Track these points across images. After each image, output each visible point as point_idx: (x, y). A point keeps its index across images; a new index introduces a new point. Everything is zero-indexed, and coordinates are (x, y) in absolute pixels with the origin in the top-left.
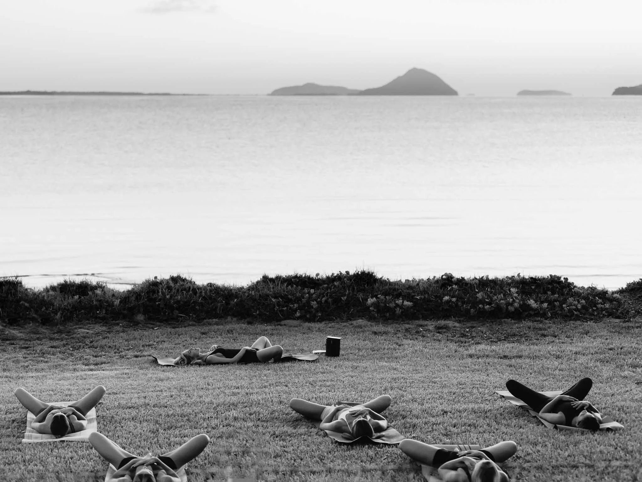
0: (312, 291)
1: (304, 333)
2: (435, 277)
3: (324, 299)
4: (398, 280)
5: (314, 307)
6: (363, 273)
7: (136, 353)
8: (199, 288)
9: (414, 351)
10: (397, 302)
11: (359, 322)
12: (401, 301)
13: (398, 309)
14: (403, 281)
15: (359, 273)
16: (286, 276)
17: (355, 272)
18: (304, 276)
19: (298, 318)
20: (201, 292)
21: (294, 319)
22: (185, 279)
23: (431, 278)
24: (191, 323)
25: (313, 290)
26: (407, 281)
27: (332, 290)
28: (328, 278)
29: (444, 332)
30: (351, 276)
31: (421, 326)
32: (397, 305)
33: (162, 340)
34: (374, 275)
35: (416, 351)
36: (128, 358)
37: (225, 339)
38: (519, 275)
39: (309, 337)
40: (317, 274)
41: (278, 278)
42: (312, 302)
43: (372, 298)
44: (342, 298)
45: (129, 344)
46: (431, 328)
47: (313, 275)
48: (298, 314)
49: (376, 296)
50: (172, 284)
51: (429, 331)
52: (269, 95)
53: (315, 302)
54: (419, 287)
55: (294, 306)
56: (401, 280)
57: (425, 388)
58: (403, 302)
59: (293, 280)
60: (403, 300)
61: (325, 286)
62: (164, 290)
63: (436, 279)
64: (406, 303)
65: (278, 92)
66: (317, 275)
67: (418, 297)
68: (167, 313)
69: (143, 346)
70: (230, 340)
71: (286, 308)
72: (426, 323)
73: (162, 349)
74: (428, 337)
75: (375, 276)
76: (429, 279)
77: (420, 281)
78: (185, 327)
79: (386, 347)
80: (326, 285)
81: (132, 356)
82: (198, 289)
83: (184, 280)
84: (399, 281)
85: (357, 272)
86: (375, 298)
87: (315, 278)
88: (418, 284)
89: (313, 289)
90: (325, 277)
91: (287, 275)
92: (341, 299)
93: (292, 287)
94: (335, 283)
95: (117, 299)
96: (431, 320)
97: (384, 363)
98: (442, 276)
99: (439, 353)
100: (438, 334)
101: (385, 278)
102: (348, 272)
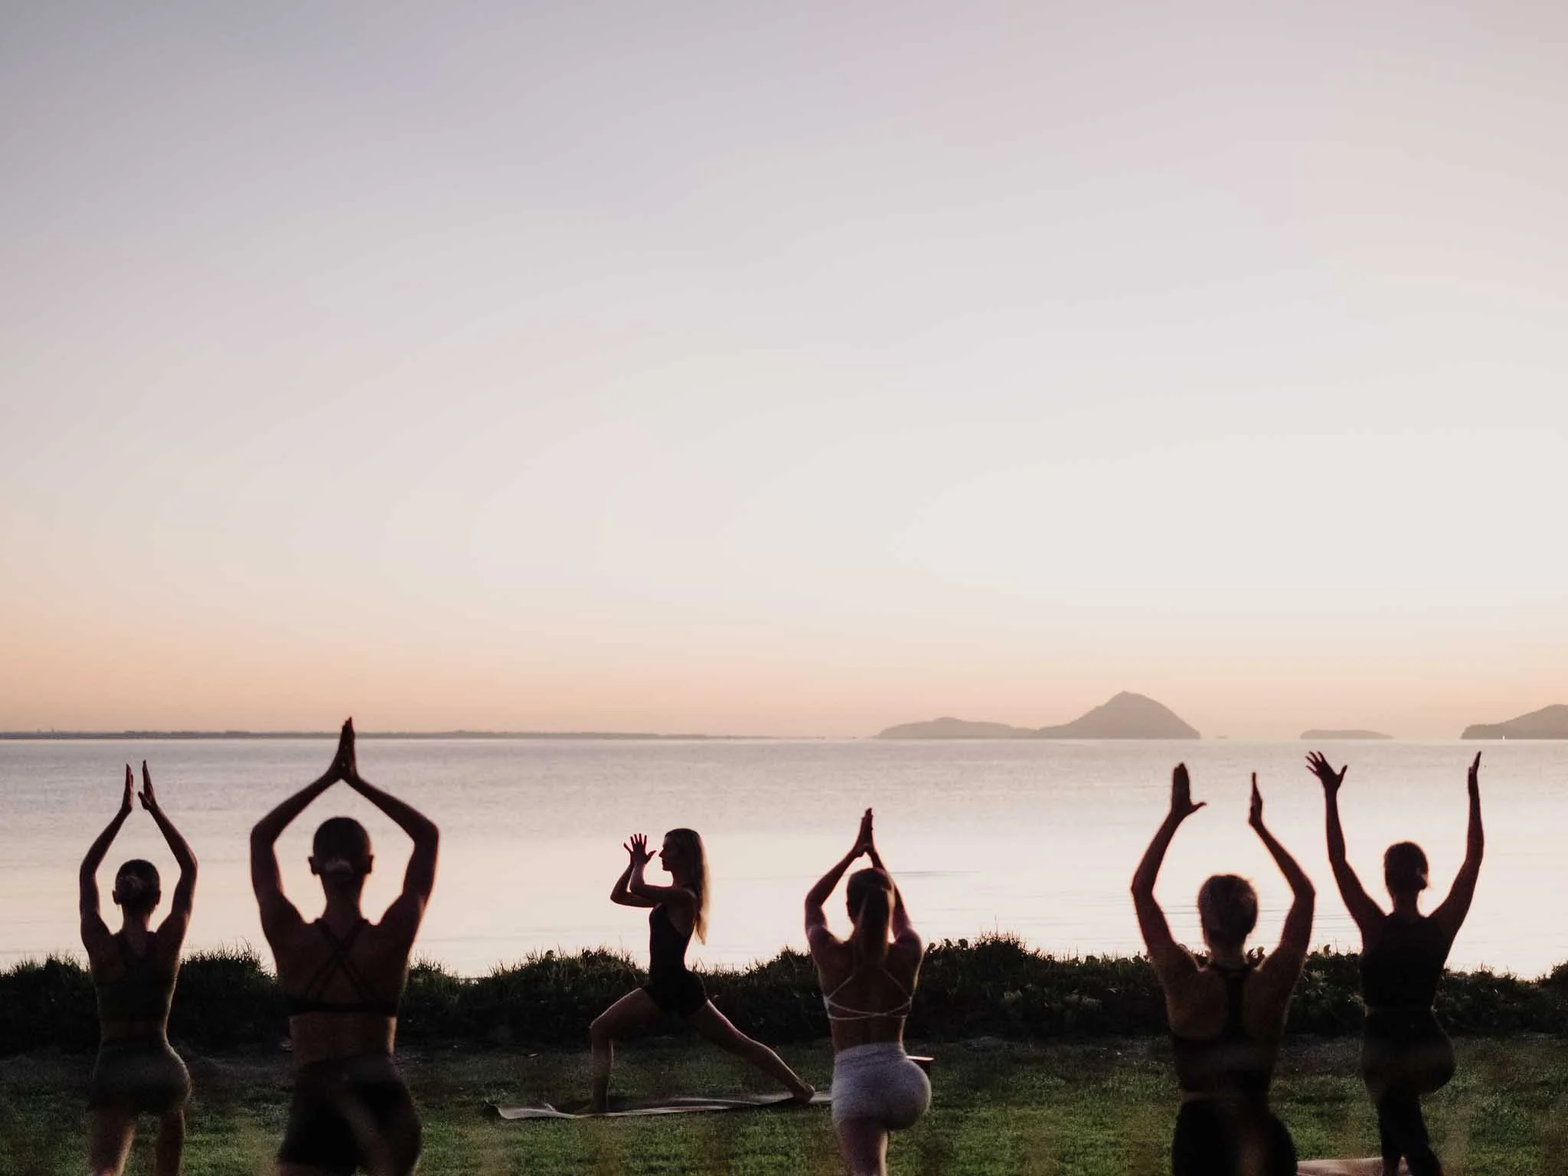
4: (1070, 959)
6: (996, 942)
10: (1067, 998)
11: (984, 1041)
12: (1076, 997)
13: (1069, 1011)
14: (1083, 960)
15: (988, 943)
17: (978, 940)
22: (615, 956)
26: (1091, 959)
27: (928, 976)
30: (972, 948)
31: (1119, 1047)
32: (1068, 1005)
34: (1018, 947)
38: (1327, 948)
43: (1012, 991)
46: (1140, 1052)
49: (1022, 988)
50: (581, 968)
51: (1135, 1056)
52: (874, 737)
54: (1116, 972)
56: (1077, 958)
57: (1120, 1156)
58: (1080, 999)
60: (1080, 994)
62: (561, 975)
64: (1087, 1000)
67: (1113, 990)
72: (1129, 1041)
74: (1133, 1066)
75: (1021, 950)
76: (1137, 958)
77: (1118, 961)
79: (1038, 1084)
82: (637, 975)
84: (1074, 960)
85: (983, 941)
86: (1019, 992)
88: (1114, 967)
94: (935, 962)
96: (1140, 1036)
97: (1029, 1112)
101: (1043, 953)
102: (963, 943)
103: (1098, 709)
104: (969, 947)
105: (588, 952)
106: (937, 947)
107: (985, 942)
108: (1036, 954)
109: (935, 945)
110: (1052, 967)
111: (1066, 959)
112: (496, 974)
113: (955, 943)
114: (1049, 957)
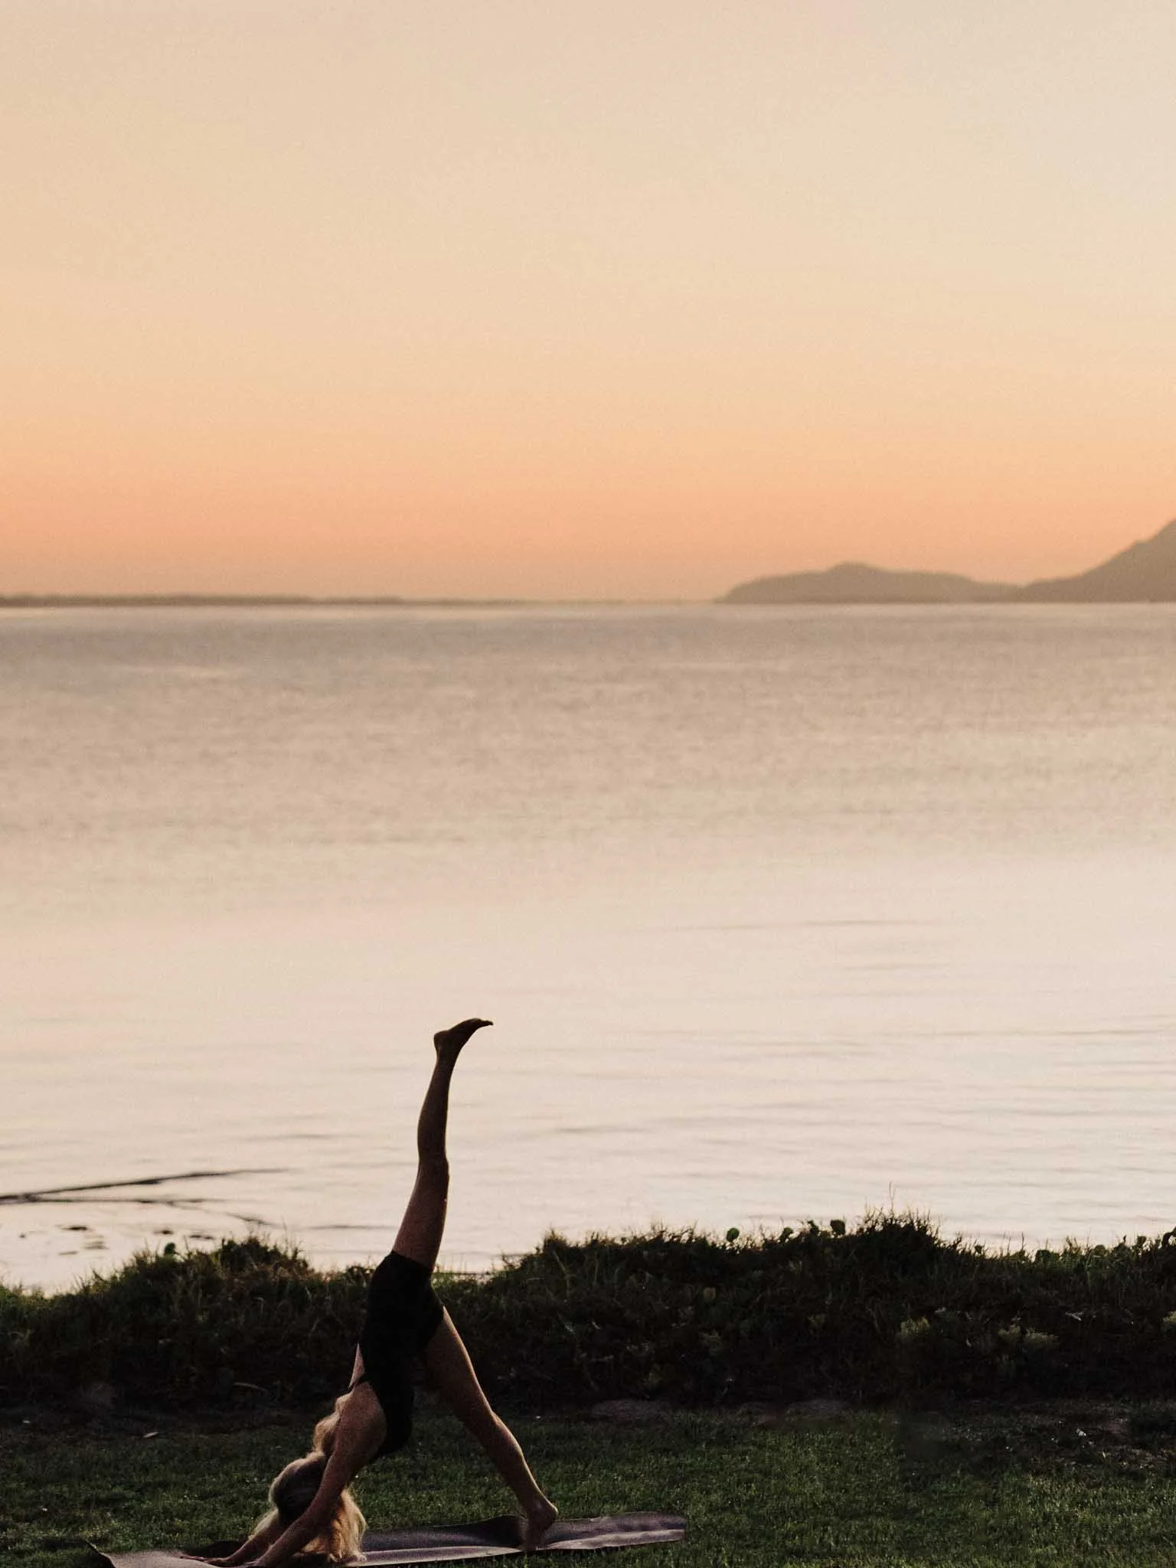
0: (709, 1293)
1: (665, 1451)
2: (1141, 1240)
3: (746, 1324)
4: (1012, 1254)
5: (713, 1351)
6: (891, 1227)
7: (55, 1533)
8: (317, 1284)
9: (1040, 1520)
10: (1002, 1332)
12: (1017, 1329)
13: (1004, 1358)
14: (1031, 1253)
15: (879, 1228)
16: (623, 1240)
17: (862, 1223)
18: (685, 1237)
19: (653, 1394)
20: (320, 1301)
21: (639, 1397)
22: (275, 1252)
23: (1131, 1242)
24: (275, 1414)
25: (714, 1290)
26: (1043, 1255)
27: (780, 1289)
28: (769, 1244)
29: (1162, 1444)
30: (851, 1236)
31: (1083, 1420)
32: (1002, 1344)
33: (160, 1479)
34: (928, 1233)
35: (1047, 1517)
36: (20, 1554)
37: (381, 1476)
39: (680, 1465)
40: (729, 1232)
41: (598, 1248)
42: (706, 1335)
43: (915, 1320)
44: (811, 1318)
45: (38, 1497)
46: (1116, 1427)
47: (717, 1236)
48: (652, 1379)
49: (930, 1313)
50: (222, 1274)
51: (1106, 1439)
52: (717, 601)
53: (716, 1335)
54: (1084, 1279)
55: (641, 1349)
56: (1022, 1252)
58: (1023, 1332)
59: (645, 1253)
60: (1024, 1324)
61: (758, 1273)
62: (190, 1293)
63: (1146, 1246)
64: (1033, 1335)
65: (745, 594)
66: (733, 1234)
67: (1077, 1317)
68: (193, 1379)
69: (87, 1504)
70: (399, 1477)
71: (611, 1357)
72: (1102, 1407)
73: (148, 1515)
74: (1100, 1463)
75: (931, 1239)
76: (1121, 1247)
77: (1088, 1254)
78: (252, 1428)
80: (760, 1272)
81: (37, 1545)
82: (312, 1290)
83: (271, 1256)
84: (1017, 1255)
85: (870, 1224)
86: (924, 1320)
87: (724, 1247)
88: (1080, 1269)
89: (711, 1286)
90: (759, 1241)
91: (628, 1235)
92: (808, 1322)
93: (641, 1279)
94: (792, 1264)
95: (24, 1325)
96: (1117, 1397)
98: (1167, 1236)
99: (1126, 1525)
100: (1138, 1452)
101: (968, 1245)
102: (838, 1226)
103: (1137, 548)
104: (847, 1234)
105: (231, 1243)
106: (794, 1235)
107: (873, 1227)
108: (955, 1246)
109: (792, 1232)
110: (982, 1268)
111: (1005, 1254)
112: (86, 1289)
113: (825, 1227)
114: (978, 1248)
